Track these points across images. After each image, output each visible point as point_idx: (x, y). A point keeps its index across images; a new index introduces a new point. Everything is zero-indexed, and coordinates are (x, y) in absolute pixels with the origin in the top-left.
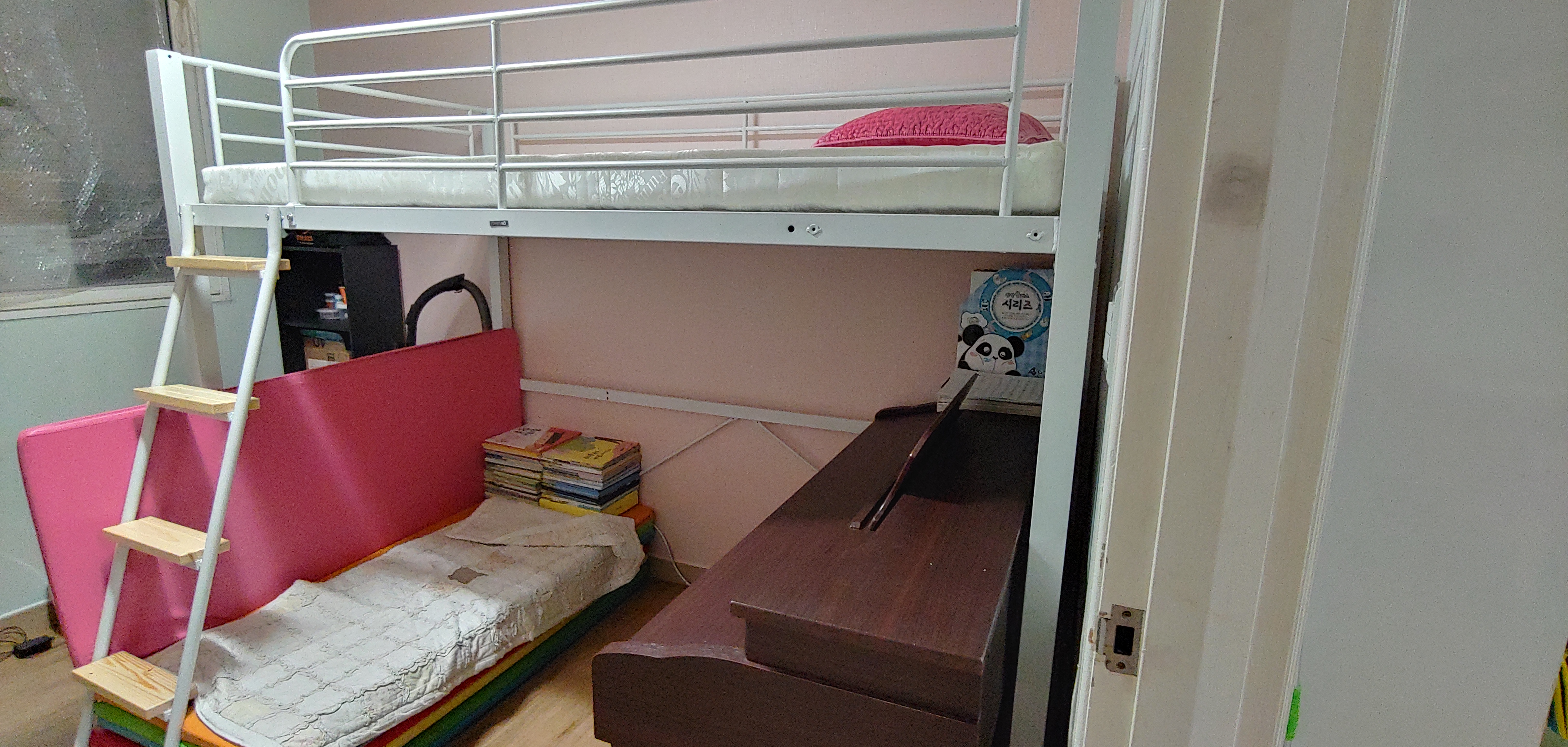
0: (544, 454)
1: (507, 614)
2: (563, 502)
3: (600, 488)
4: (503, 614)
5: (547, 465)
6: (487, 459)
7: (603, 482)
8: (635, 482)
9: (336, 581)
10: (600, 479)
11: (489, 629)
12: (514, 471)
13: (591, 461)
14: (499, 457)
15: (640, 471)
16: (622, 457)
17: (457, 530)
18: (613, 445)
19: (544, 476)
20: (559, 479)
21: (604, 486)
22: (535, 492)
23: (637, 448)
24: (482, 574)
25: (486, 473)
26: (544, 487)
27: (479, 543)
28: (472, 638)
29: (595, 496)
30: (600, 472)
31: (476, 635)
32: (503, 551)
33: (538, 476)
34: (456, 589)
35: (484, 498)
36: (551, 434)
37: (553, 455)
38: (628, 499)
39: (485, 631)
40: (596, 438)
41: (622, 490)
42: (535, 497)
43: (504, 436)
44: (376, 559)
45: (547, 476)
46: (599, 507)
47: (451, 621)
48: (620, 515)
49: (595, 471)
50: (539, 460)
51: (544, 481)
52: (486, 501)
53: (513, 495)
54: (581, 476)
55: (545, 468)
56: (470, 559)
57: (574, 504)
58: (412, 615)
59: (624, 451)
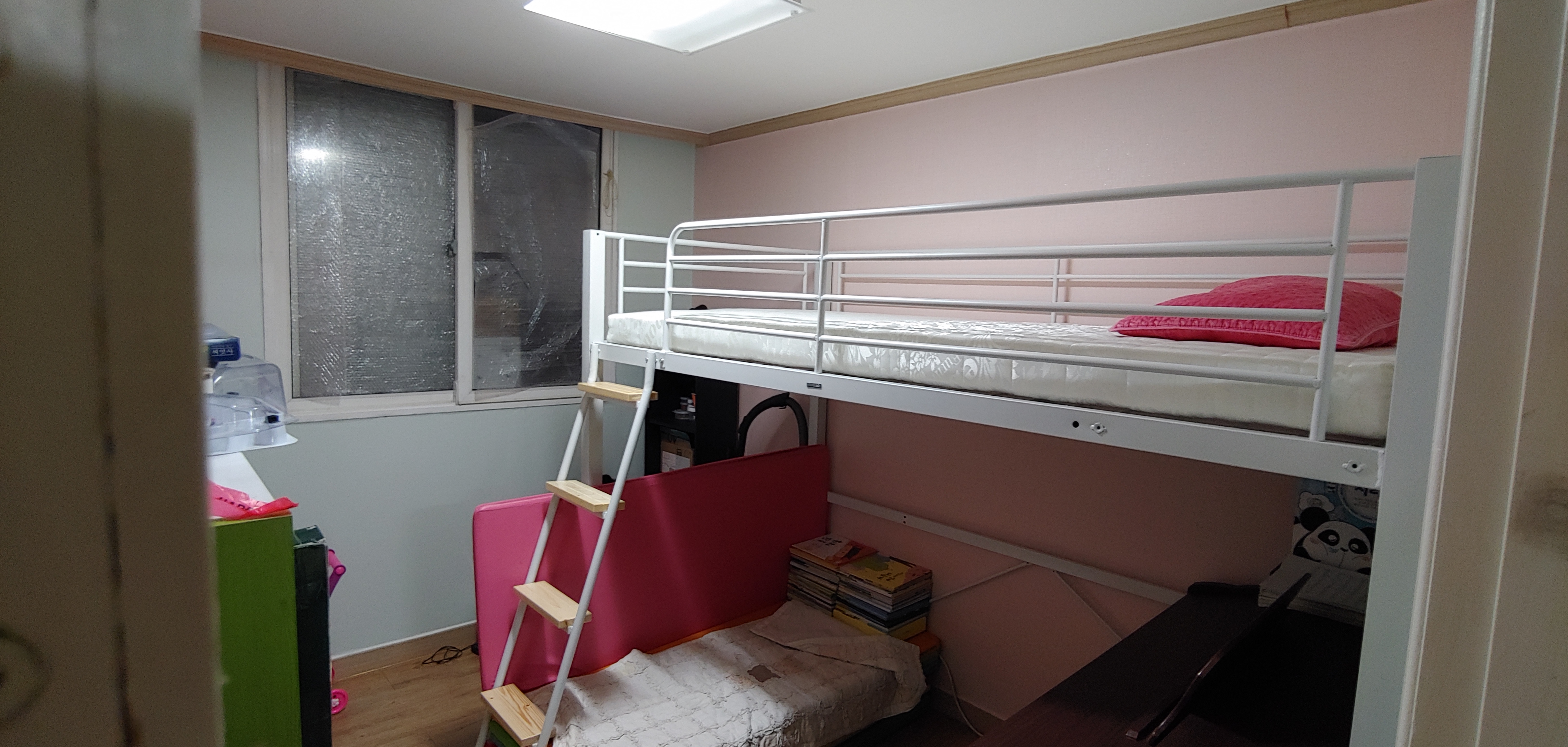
0: (841, 568)
1: (793, 720)
2: (855, 617)
3: (889, 611)
4: (788, 720)
5: (843, 579)
6: (792, 563)
7: (893, 606)
8: (924, 608)
9: (662, 657)
10: (890, 602)
11: (776, 732)
12: (814, 579)
13: (883, 583)
14: (802, 563)
15: (930, 598)
16: (913, 582)
17: (759, 626)
18: (905, 569)
19: (840, 589)
20: (852, 593)
21: (893, 609)
22: (830, 603)
23: (929, 575)
24: (775, 676)
25: (791, 576)
26: (839, 599)
27: (777, 643)
28: (760, 738)
29: (885, 618)
30: (890, 596)
31: (764, 735)
32: (797, 655)
33: (834, 587)
34: (753, 686)
35: (788, 599)
36: (851, 547)
37: (848, 570)
38: (917, 625)
39: (771, 734)
40: (891, 558)
41: (911, 615)
42: (830, 607)
43: (808, 543)
44: (693, 642)
45: (842, 589)
46: (887, 629)
47: (745, 717)
48: (905, 640)
49: (886, 594)
50: (837, 573)
51: (839, 593)
52: (788, 603)
53: (812, 602)
54: (873, 595)
55: (841, 581)
56: (768, 658)
57: (863, 622)
58: (715, 702)
59: (916, 577)
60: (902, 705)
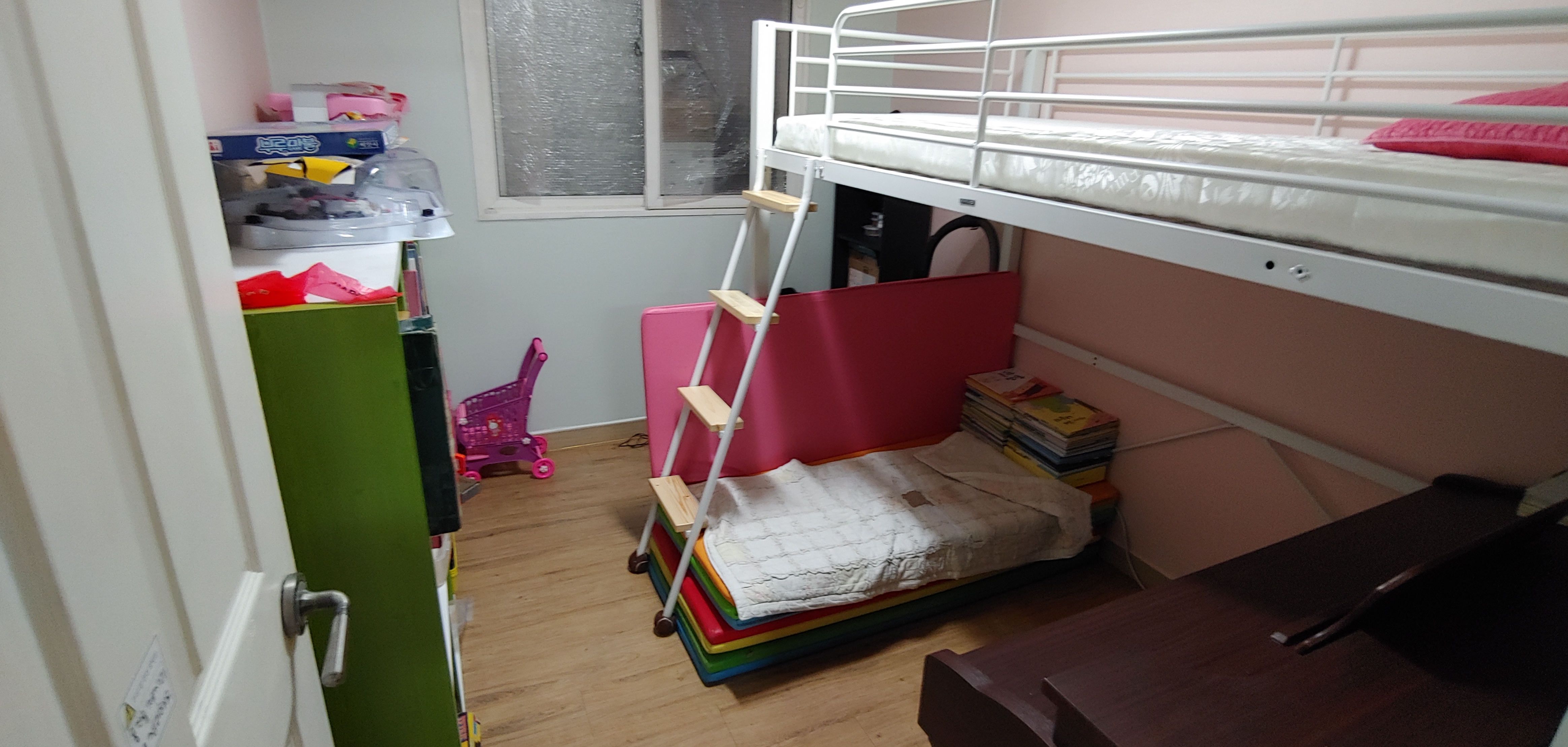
0: (1019, 405)
1: (938, 548)
2: (1025, 457)
3: (1062, 455)
4: (933, 547)
5: (1018, 416)
6: (967, 394)
7: (1067, 450)
8: (1106, 457)
9: (821, 469)
10: (1065, 446)
11: (918, 557)
12: (989, 413)
13: (1061, 426)
14: (978, 395)
15: (1114, 447)
16: (1095, 429)
17: (924, 453)
18: (1089, 413)
19: (1013, 426)
20: (1026, 433)
21: (1067, 454)
22: (1002, 438)
23: (1115, 424)
24: (929, 503)
25: (965, 407)
26: (1011, 437)
27: (938, 472)
28: (901, 559)
29: (1056, 461)
30: (1066, 440)
31: (905, 558)
32: (957, 487)
33: (1007, 424)
34: (904, 510)
35: (959, 430)
36: (1033, 385)
37: (1025, 408)
38: (1095, 473)
39: (913, 558)
40: (1076, 401)
41: (1087, 462)
42: (1001, 443)
43: (986, 375)
44: (855, 459)
45: (1016, 427)
46: (1057, 473)
47: (889, 538)
48: (1078, 488)
49: (1060, 437)
50: (1012, 410)
51: (1012, 430)
52: (957, 433)
53: (983, 435)
54: (1047, 437)
55: (1016, 418)
56: (925, 484)
57: (1033, 463)
58: (862, 519)
59: (1099, 424)
60: (1063, 551)
